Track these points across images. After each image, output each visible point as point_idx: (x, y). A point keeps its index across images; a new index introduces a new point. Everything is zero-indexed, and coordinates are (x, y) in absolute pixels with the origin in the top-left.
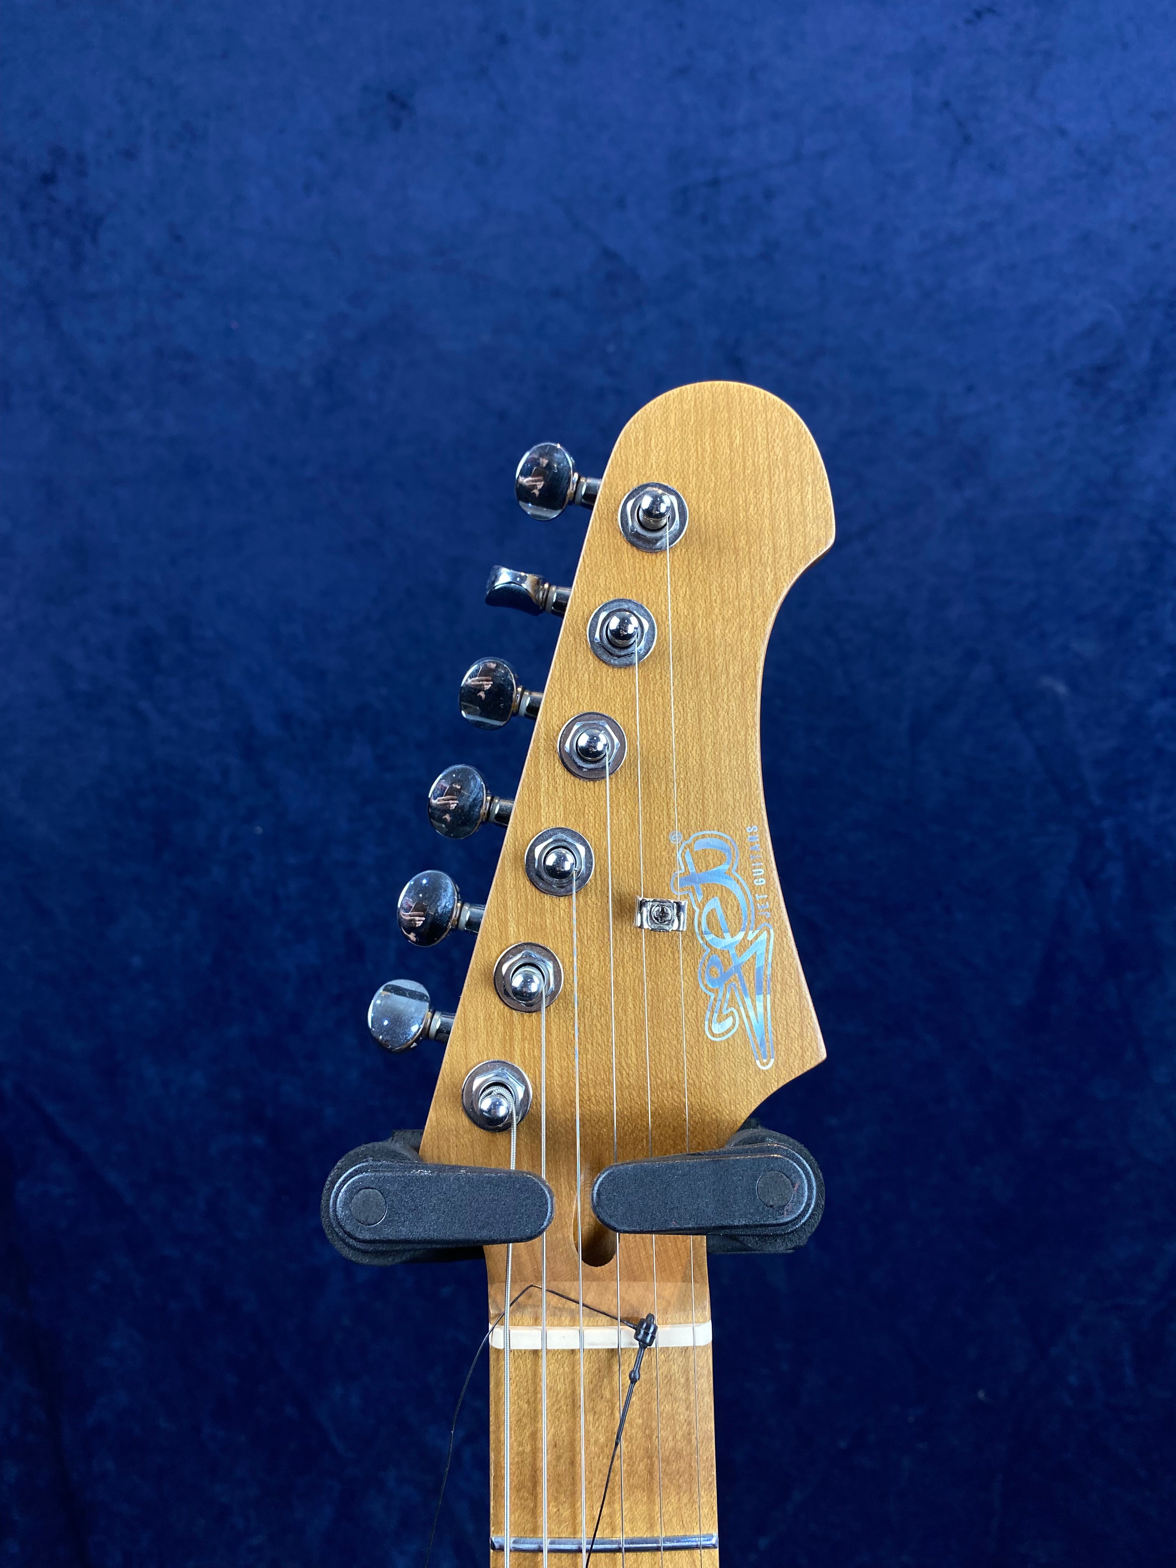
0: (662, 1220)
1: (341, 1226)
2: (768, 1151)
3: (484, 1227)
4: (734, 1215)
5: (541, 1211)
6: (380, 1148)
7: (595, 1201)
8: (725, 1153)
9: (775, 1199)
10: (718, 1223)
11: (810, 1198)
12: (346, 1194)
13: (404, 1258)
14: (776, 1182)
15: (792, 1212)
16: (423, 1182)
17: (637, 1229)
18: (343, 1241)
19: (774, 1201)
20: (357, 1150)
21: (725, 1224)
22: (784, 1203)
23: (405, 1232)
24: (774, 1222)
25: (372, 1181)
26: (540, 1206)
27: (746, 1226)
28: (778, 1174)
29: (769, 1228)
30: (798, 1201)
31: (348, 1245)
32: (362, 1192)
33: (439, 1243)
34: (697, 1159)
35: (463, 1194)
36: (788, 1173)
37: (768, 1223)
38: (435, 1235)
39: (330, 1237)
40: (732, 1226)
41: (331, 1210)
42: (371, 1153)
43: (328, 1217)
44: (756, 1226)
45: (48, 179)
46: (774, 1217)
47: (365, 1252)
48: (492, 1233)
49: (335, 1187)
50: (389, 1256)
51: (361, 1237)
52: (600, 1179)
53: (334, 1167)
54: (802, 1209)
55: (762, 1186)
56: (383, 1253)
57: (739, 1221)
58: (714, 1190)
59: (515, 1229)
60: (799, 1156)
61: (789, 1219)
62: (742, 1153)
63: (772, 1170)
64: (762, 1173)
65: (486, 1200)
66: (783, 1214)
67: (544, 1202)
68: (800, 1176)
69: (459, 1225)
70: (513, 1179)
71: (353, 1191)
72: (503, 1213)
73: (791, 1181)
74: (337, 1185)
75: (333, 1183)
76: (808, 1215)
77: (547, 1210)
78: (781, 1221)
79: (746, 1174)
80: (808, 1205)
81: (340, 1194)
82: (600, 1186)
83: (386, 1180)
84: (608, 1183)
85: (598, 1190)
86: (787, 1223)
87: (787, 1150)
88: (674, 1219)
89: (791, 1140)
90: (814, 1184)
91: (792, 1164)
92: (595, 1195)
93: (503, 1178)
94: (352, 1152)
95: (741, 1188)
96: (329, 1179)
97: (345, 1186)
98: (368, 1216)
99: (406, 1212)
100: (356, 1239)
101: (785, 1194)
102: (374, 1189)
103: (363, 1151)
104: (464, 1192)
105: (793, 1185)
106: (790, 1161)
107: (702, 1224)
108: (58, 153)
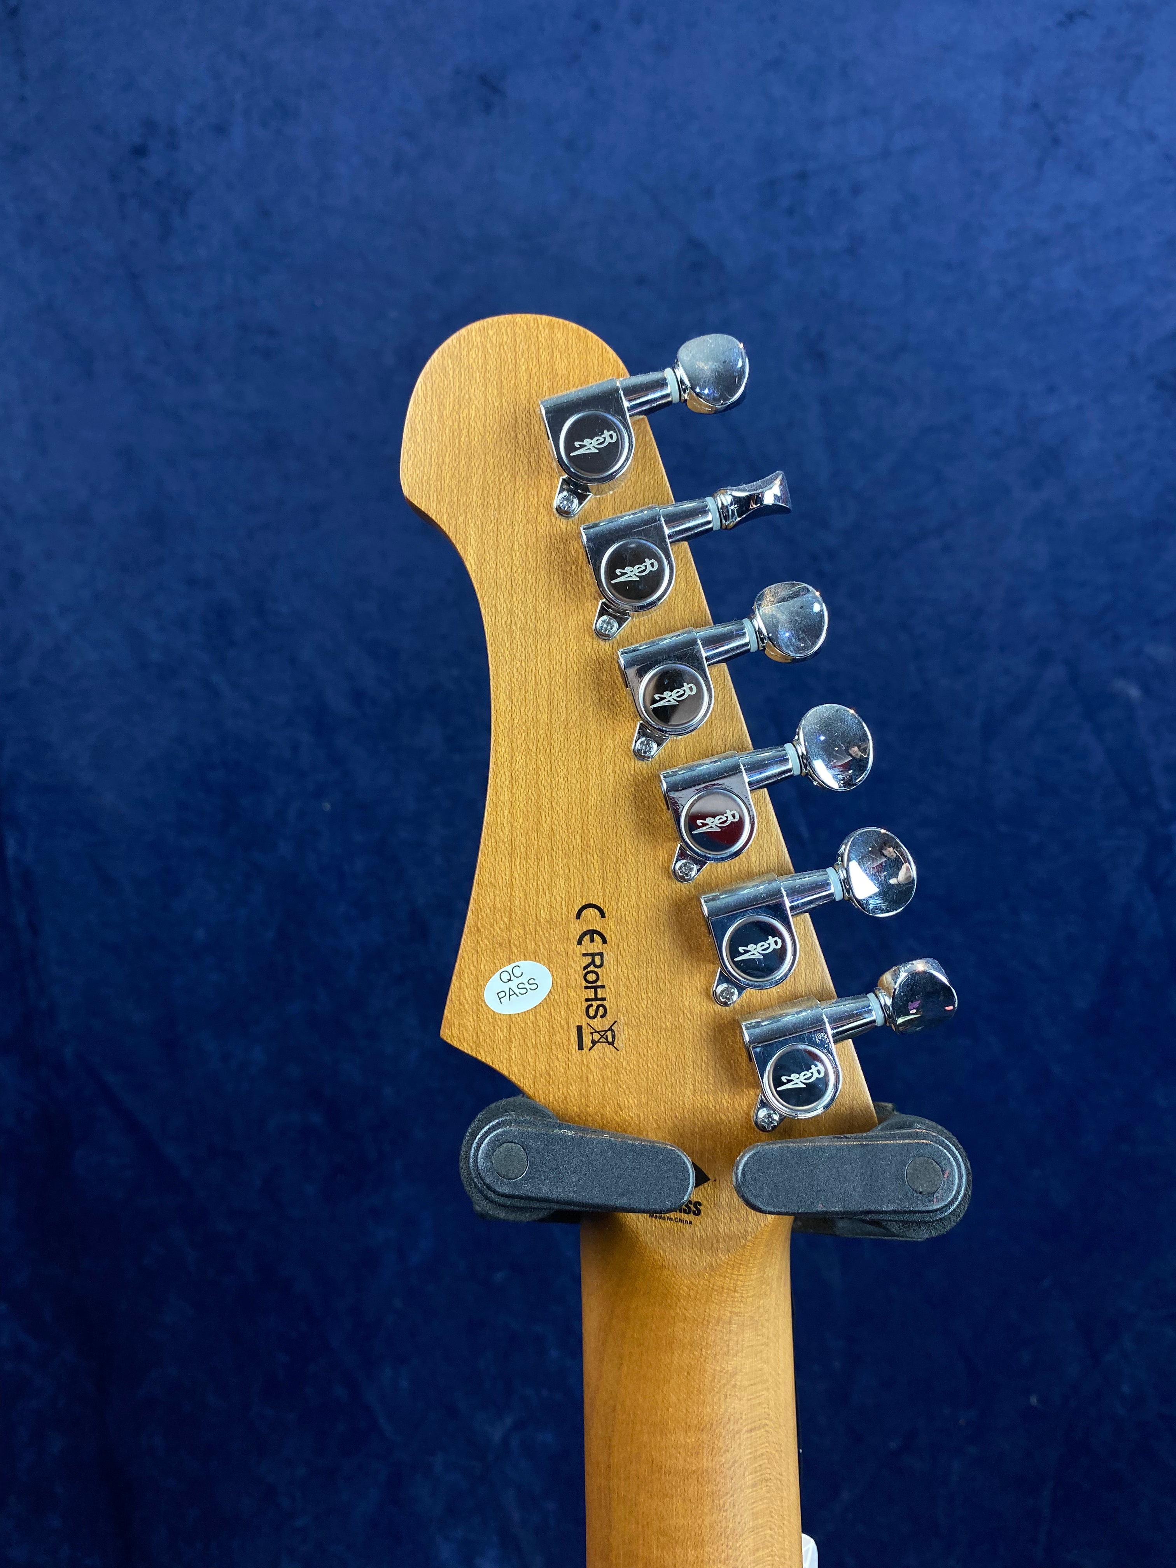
0: (809, 1202)
1: (481, 1177)
2: (917, 1137)
3: (624, 1195)
4: (882, 1200)
5: (682, 1185)
6: (520, 1104)
7: (739, 1181)
8: (873, 1137)
9: (925, 1185)
10: (865, 1207)
11: (960, 1186)
12: (488, 1146)
13: (541, 1216)
14: (926, 1169)
15: (943, 1200)
16: (566, 1142)
17: (783, 1210)
18: (481, 1192)
19: (924, 1187)
20: (498, 1103)
21: (873, 1209)
22: (934, 1189)
23: (544, 1190)
24: (924, 1209)
25: (516, 1136)
26: (681, 1180)
27: (894, 1212)
28: (927, 1161)
29: (917, 1215)
30: (948, 1188)
31: (486, 1198)
32: (504, 1145)
33: (577, 1206)
34: (844, 1142)
35: (605, 1159)
36: (938, 1160)
37: (917, 1209)
38: (574, 1197)
39: (468, 1189)
40: (880, 1211)
41: (471, 1160)
42: (512, 1108)
43: (468, 1168)
44: (905, 1212)
45: (140, 151)
46: (923, 1204)
47: (503, 1206)
48: (632, 1202)
49: (477, 1138)
50: (526, 1212)
51: (500, 1190)
52: (745, 1159)
53: (475, 1119)
54: (952, 1197)
55: (911, 1171)
56: (520, 1209)
57: (887, 1206)
58: (862, 1174)
59: (656, 1199)
60: (948, 1143)
61: (938, 1207)
62: (889, 1138)
63: (922, 1155)
64: (912, 1159)
65: (628, 1167)
66: (933, 1201)
67: (686, 1176)
68: (951, 1164)
69: (599, 1189)
70: (656, 1150)
71: (496, 1144)
72: (644, 1183)
73: (941, 1167)
74: (479, 1136)
75: (474, 1136)
76: (957, 1203)
77: (689, 1184)
78: (931, 1208)
79: (895, 1159)
80: (958, 1193)
81: (483, 1146)
82: (745, 1165)
83: (529, 1136)
84: (753, 1163)
85: (743, 1170)
86: (937, 1210)
87: (936, 1137)
88: (820, 1202)
89: (940, 1127)
90: (964, 1172)
91: (942, 1151)
92: (740, 1175)
93: (647, 1148)
94: (493, 1106)
95: (890, 1173)
96: (470, 1130)
97: (488, 1138)
98: (509, 1170)
99: (547, 1170)
100: (494, 1192)
101: (935, 1181)
102: (517, 1143)
103: (504, 1105)
104: (606, 1157)
105: (943, 1171)
106: (940, 1147)
107: (850, 1208)
108: (150, 126)
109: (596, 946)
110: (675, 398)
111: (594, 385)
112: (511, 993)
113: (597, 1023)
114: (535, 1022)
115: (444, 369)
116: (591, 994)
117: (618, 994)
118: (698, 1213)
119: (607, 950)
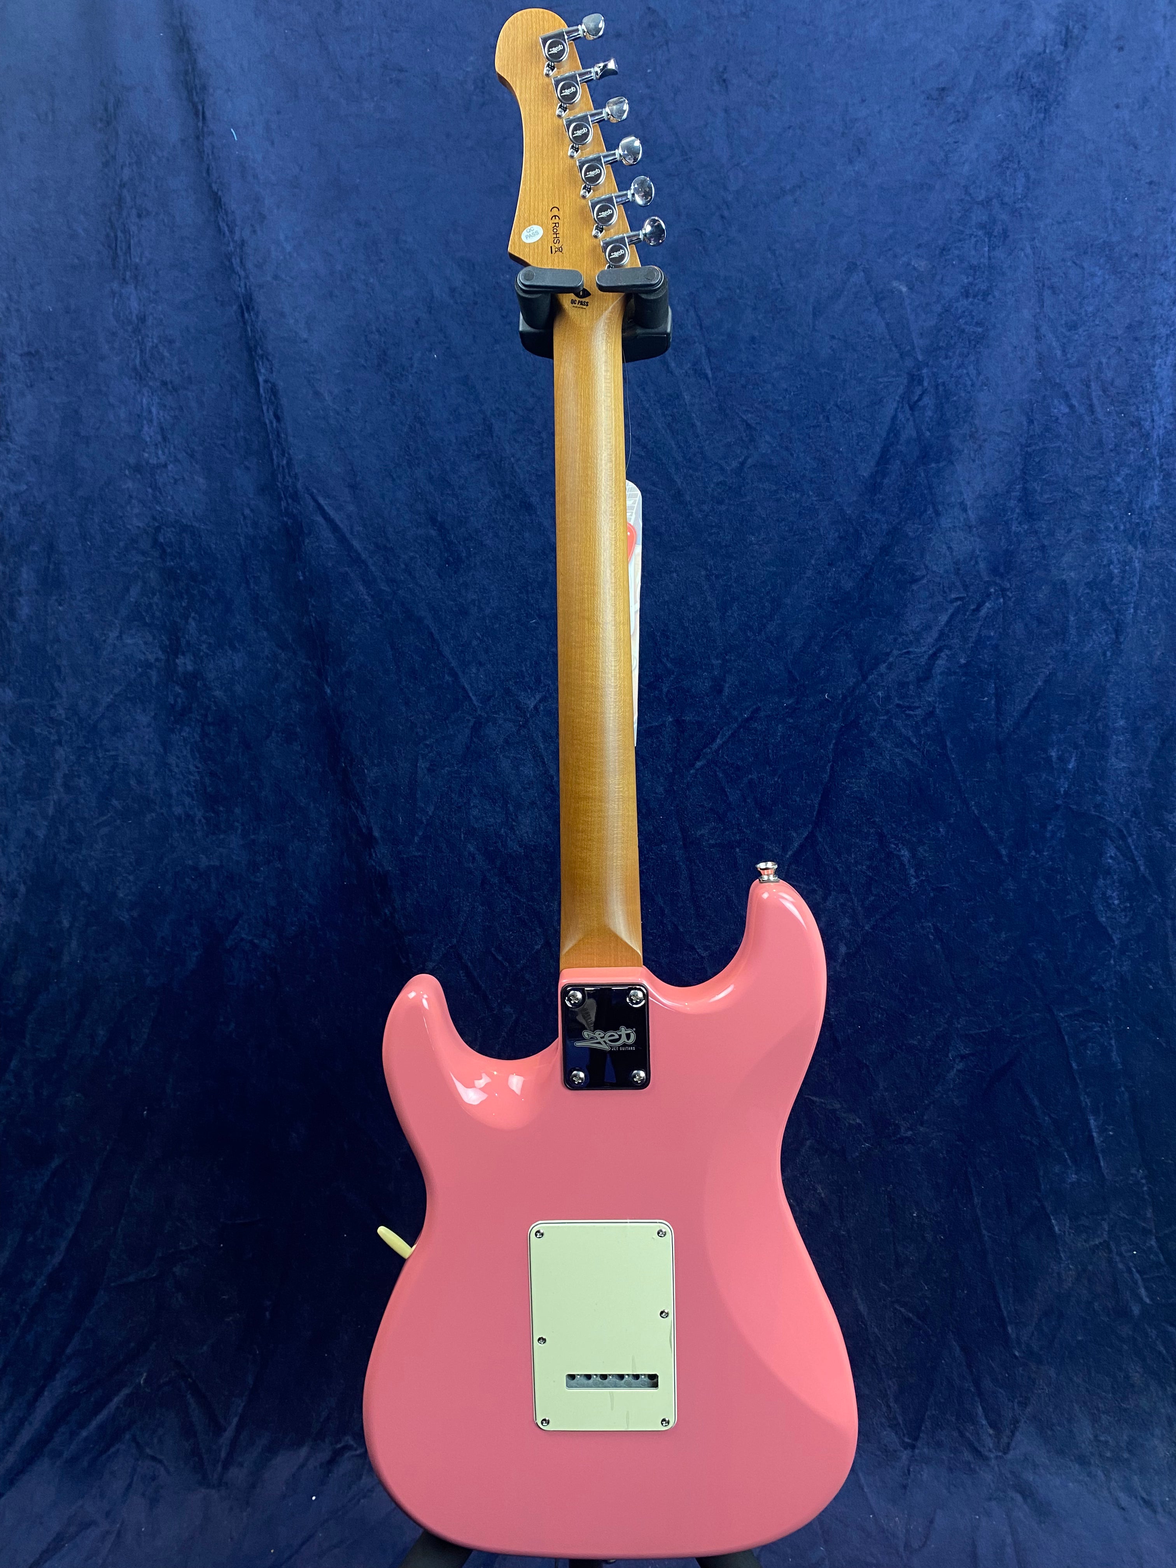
109: (557, 220)
110: (581, 35)
111: (557, 31)
112: (530, 236)
113: (556, 245)
114: (538, 245)
115: (509, 28)
116: (555, 236)
117: (563, 237)
118: (587, 305)
119: (561, 222)
